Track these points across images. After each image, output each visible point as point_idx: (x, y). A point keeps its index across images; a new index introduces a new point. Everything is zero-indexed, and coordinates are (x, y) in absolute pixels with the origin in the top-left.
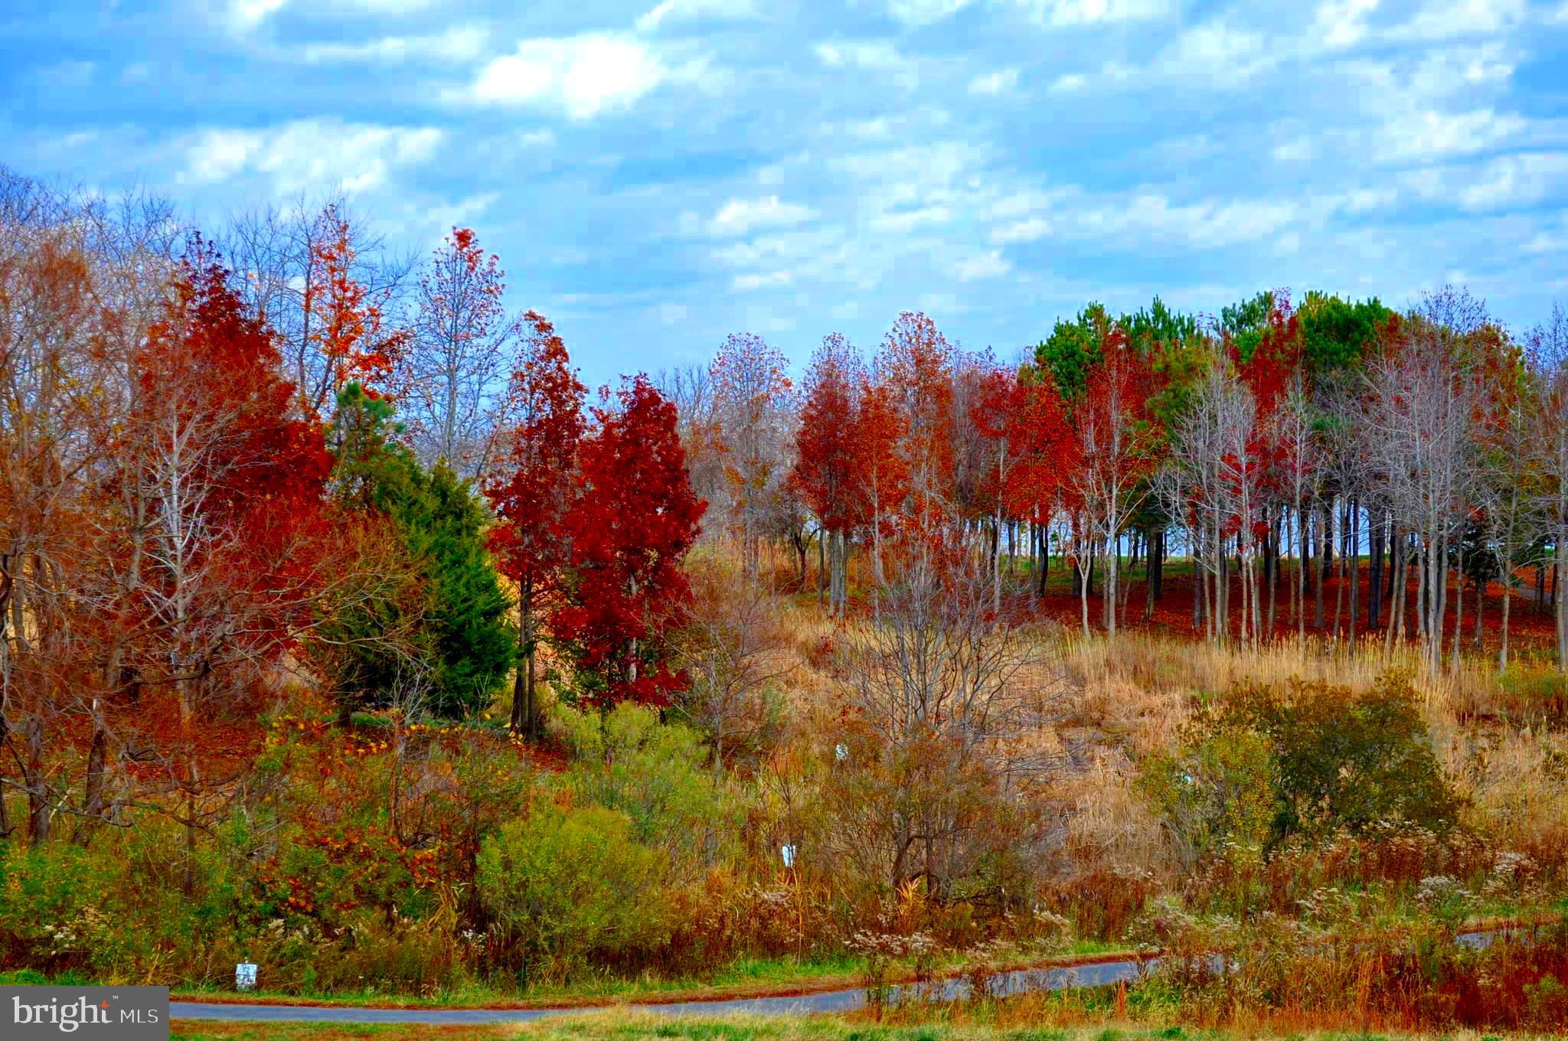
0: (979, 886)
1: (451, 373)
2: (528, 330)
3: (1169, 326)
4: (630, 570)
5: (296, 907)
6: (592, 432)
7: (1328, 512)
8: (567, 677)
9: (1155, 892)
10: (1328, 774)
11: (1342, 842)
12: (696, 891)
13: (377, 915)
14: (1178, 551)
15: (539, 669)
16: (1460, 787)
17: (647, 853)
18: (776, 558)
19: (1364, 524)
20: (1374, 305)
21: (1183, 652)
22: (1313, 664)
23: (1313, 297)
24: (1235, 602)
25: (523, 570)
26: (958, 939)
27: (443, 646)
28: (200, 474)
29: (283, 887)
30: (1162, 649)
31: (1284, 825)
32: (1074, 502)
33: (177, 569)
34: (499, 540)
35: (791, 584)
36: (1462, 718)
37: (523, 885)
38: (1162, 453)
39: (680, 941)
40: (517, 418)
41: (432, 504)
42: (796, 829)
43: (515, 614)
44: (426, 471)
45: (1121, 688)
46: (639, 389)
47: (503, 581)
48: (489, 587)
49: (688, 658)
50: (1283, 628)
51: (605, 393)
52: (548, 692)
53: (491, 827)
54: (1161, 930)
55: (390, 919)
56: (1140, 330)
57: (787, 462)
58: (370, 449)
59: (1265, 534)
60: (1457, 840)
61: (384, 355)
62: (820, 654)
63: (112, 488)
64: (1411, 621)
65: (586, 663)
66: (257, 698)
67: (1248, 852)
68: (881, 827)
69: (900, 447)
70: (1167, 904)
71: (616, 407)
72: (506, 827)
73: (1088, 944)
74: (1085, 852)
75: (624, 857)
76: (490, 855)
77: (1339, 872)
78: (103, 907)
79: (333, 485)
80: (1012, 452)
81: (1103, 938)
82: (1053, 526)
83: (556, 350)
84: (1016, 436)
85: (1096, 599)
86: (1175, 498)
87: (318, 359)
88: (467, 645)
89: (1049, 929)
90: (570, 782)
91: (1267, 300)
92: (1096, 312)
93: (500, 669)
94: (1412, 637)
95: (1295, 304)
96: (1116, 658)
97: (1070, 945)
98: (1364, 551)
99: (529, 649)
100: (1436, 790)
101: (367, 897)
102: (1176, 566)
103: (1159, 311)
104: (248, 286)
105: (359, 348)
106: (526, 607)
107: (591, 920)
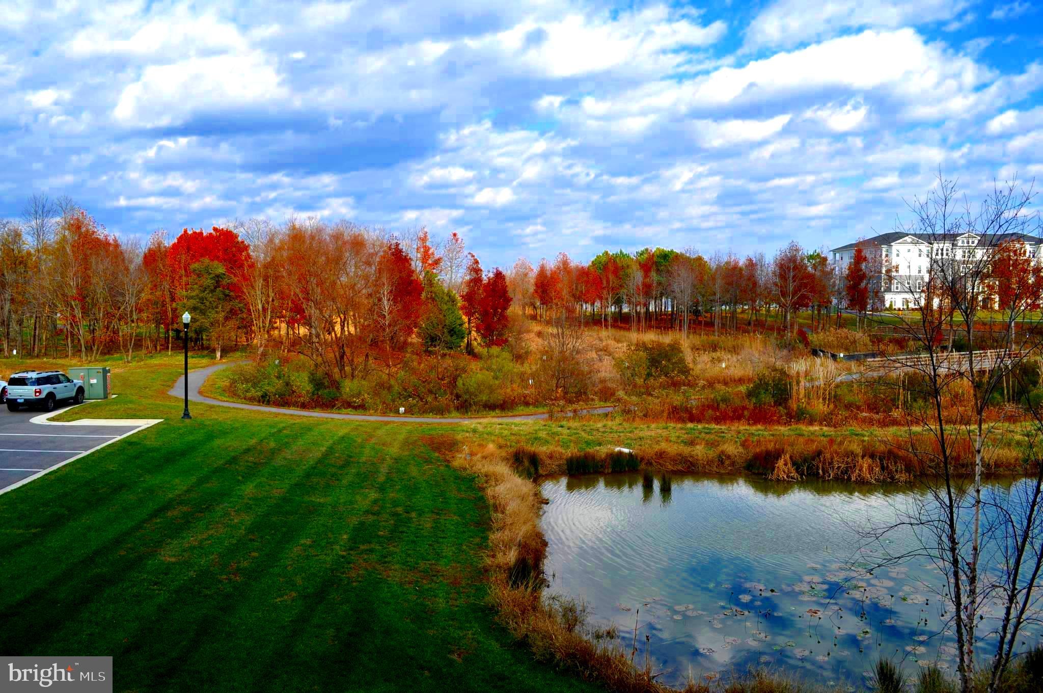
0: (576, 390)
1: (451, 267)
2: (469, 257)
3: (624, 256)
4: (495, 314)
5: (414, 395)
6: (485, 279)
7: (661, 300)
8: (479, 340)
9: (618, 391)
10: (659, 362)
11: (663, 379)
12: (509, 390)
13: (433, 396)
14: (625, 310)
15: (473, 338)
16: (691, 366)
17: (497, 382)
18: (529, 311)
19: (670, 303)
20: (672, 251)
21: (626, 333)
22: (657, 336)
23: (658, 249)
24: (639, 321)
25: (469, 314)
26: (570, 402)
27: (449, 332)
28: (391, 292)
29: (411, 390)
30: (622, 333)
31: (649, 375)
32: (601, 298)
33: (386, 314)
34: (462, 308)
35: (534, 318)
36: (692, 349)
37: (467, 389)
38: (621, 286)
39: (505, 402)
40: (468, 278)
41: (446, 298)
42: (533, 376)
43: (467, 325)
44: (446, 291)
45: (612, 343)
46: (497, 271)
47: (464, 317)
48: (461, 318)
49: (507, 335)
50: (650, 327)
51: (489, 271)
52: (475, 343)
53: (459, 375)
54: (619, 400)
55: (436, 398)
56: (617, 257)
57: (532, 289)
58: (431, 284)
59: (646, 305)
60: (690, 378)
61: (437, 262)
62: (539, 334)
63: (370, 295)
64: (680, 326)
65: (484, 336)
66: (405, 343)
67: (639, 381)
68: (553, 376)
69: (559, 285)
70: (621, 394)
71: (491, 275)
72: (463, 375)
73: (602, 403)
74: (603, 381)
75: (491, 383)
76: (460, 382)
77: (662, 386)
78: (368, 394)
79: (423, 295)
80: (586, 286)
81: (605, 401)
82: (596, 304)
83: (477, 262)
84: (587, 282)
85: (606, 320)
86: (625, 297)
87: (419, 264)
88: (455, 332)
89: (593, 400)
90: (480, 364)
91: (647, 250)
92: (606, 253)
93: (463, 338)
94: (680, 330)
95: (653, 251)
96: (610, 335)
97: (597, 403)
98: (670, 309)
99: (470, 333)
100: (686, 367)
101: (430, 392)
102: (626, 313)
103: (621, 252)
104: (403, 246)
105: (430, 262)
106: (469, 323)
107: (484, 398)
